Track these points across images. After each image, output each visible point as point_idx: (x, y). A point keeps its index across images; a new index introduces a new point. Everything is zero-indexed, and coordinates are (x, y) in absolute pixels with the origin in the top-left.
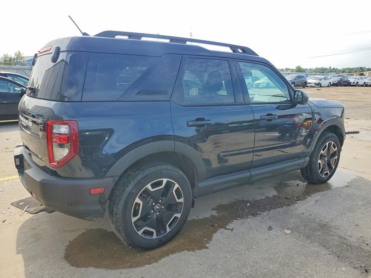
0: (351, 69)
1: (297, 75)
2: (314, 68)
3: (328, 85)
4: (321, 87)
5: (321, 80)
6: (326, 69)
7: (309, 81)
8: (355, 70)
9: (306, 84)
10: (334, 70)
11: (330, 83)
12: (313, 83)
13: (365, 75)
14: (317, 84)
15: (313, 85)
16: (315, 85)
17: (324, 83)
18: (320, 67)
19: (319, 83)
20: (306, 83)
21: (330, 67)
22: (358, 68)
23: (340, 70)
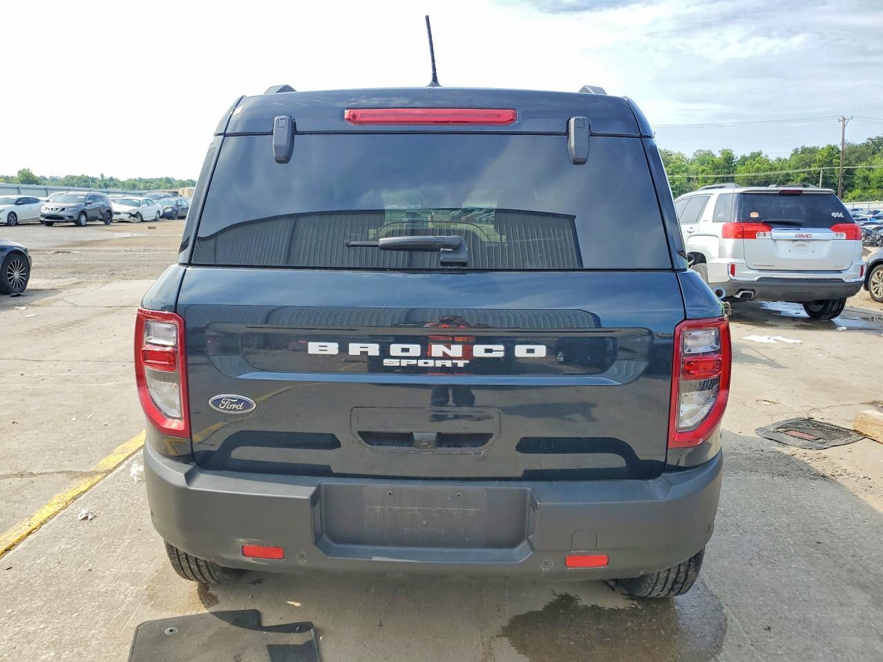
0: (147, 182)
1: (86, 193)
2: (62, 176)
3: (156, 218)
4: (142, 221)
5: (139, 205)
6: (94, 180)
7: (116, 207)
8: (157, 184)
9: (111, 216)
10: (112, 182)
11: (159, 212)
12: (125, 213)
13: (181, 196)
14: (134, 216)
15: (126, 217)
16: (129, 217)
17: (149, 212)
18: (79, 175)
19: (138, 212)
20: (110, 212)
21: (102, 176)
22: (161, 179)
23: (124, 182)
